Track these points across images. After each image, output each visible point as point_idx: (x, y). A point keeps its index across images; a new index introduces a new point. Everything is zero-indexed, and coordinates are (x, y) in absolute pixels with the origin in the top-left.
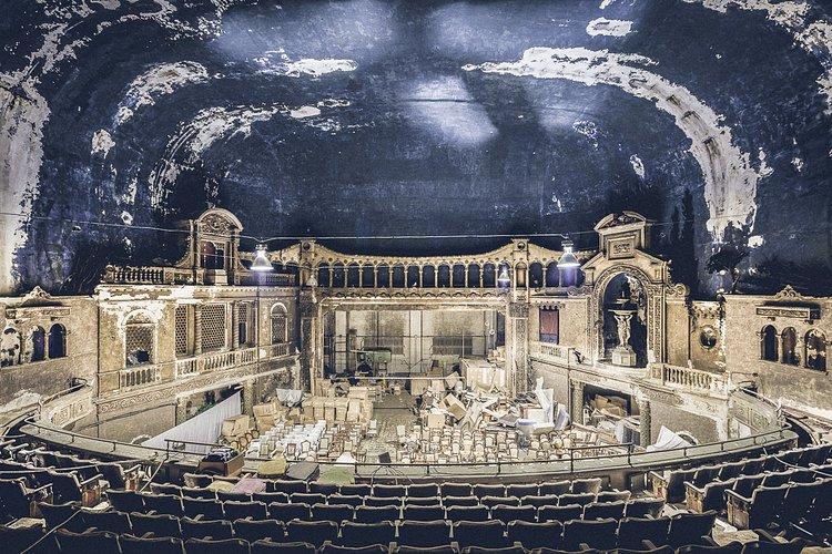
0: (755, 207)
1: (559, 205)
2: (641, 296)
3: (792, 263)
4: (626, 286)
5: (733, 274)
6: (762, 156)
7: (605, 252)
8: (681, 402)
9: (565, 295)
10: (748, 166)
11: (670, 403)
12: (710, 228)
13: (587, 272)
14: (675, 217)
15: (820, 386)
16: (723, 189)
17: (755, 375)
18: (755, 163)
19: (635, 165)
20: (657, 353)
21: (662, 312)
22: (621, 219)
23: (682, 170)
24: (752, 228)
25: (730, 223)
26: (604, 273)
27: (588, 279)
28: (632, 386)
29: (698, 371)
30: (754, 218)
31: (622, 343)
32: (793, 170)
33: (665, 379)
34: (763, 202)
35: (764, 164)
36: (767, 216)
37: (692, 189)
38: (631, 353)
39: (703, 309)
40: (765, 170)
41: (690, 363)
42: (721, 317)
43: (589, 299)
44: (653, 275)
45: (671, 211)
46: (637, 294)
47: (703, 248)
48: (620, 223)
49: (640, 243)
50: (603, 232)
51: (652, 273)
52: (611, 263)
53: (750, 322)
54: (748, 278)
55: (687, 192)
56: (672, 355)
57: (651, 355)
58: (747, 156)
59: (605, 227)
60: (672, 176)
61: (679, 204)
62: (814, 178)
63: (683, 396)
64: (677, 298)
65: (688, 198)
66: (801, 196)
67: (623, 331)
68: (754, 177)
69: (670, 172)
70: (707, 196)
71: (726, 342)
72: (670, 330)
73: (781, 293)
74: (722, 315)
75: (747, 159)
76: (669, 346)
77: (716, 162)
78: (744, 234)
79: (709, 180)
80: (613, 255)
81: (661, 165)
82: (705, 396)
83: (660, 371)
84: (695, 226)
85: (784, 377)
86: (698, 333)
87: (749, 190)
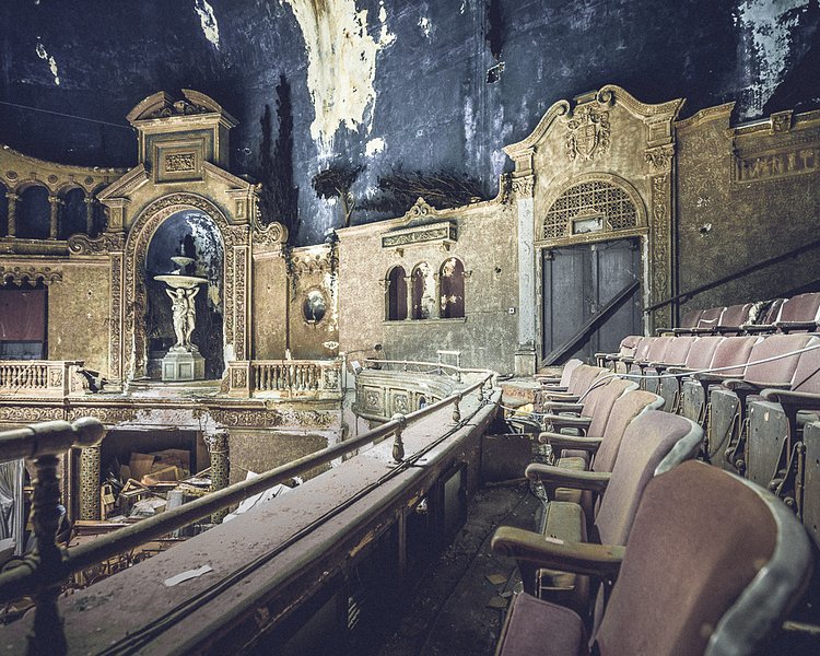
0: (374, 96)
1: (54, 69)
2: (214, 262)
3: (419, 172)
4: (189, 241)
5: (347, 201)
6: (383, 16)
7: (148, 166)
8: (278, 421)
9: (65, 255)
10: (365, 31)
11: (260, 426)
12: (315, 135)
13: (113, 206)
14: (266, 121)
15: (458, 342)
16: (332, 70)
17: (378, 347)
18: (373, 27)
19: (204, 19)
20: (239, 348)
21: (246, 277)
22: (179, 105)
23: (276, 39)
24: (370, 128)
25: (342, 123)
26: (148, 208)
27: (116, 220)
28: (197, 413)
29: (301, 362)
30: (372, 111)
31: (180, 340)
32: (419, 36)
33: (252, 388)
34: (383, 86)
35: (384, 28)
36: (389, 106)
37: (289, 75)
38: (195, 357)
39: (307, 260)
40: (387, 38)
41: (288, 354)
42: (333, 269)
43: (116, 260)
44: (233, 212)
45: (259, 111)
46: (208, 258)
47: (305, 167)
48: (176, 113)
49: (212, 153)
50: (144, 128)
51: (231, 208)
52: (159, 189)
53: (371, 266)
54: (366, 204)
55: (283, 77)
56: (262, 348)
57: (229, 352)
58: (363, 15)
59: (149, 118)
60: (261, 51)
61: (272, 100)
62: (443, 46)
63: (280, 409)
64: (269, 249)
65: (284, 89)
66: (430, 73)
67: (182, 316)
68: (371, 48)
69: (258, 42)
70: (311, 85)
71: (340, 305)
72: (259, 305)
73: (411, 213)
74: (333, 263)
75: (364, 21)
76: (258, 333)
77: (324, 24)
78: (359, 137)
79: (313, 57)
80: (163, 173)
81: (245, 26)
82: (313, 401)
83: (244, 373)
84: (295, 133)
85: (415, 340)
86: (300, 303)
87: (366, 70)
